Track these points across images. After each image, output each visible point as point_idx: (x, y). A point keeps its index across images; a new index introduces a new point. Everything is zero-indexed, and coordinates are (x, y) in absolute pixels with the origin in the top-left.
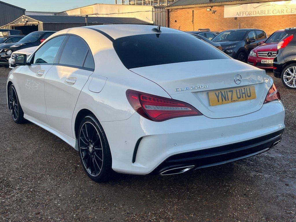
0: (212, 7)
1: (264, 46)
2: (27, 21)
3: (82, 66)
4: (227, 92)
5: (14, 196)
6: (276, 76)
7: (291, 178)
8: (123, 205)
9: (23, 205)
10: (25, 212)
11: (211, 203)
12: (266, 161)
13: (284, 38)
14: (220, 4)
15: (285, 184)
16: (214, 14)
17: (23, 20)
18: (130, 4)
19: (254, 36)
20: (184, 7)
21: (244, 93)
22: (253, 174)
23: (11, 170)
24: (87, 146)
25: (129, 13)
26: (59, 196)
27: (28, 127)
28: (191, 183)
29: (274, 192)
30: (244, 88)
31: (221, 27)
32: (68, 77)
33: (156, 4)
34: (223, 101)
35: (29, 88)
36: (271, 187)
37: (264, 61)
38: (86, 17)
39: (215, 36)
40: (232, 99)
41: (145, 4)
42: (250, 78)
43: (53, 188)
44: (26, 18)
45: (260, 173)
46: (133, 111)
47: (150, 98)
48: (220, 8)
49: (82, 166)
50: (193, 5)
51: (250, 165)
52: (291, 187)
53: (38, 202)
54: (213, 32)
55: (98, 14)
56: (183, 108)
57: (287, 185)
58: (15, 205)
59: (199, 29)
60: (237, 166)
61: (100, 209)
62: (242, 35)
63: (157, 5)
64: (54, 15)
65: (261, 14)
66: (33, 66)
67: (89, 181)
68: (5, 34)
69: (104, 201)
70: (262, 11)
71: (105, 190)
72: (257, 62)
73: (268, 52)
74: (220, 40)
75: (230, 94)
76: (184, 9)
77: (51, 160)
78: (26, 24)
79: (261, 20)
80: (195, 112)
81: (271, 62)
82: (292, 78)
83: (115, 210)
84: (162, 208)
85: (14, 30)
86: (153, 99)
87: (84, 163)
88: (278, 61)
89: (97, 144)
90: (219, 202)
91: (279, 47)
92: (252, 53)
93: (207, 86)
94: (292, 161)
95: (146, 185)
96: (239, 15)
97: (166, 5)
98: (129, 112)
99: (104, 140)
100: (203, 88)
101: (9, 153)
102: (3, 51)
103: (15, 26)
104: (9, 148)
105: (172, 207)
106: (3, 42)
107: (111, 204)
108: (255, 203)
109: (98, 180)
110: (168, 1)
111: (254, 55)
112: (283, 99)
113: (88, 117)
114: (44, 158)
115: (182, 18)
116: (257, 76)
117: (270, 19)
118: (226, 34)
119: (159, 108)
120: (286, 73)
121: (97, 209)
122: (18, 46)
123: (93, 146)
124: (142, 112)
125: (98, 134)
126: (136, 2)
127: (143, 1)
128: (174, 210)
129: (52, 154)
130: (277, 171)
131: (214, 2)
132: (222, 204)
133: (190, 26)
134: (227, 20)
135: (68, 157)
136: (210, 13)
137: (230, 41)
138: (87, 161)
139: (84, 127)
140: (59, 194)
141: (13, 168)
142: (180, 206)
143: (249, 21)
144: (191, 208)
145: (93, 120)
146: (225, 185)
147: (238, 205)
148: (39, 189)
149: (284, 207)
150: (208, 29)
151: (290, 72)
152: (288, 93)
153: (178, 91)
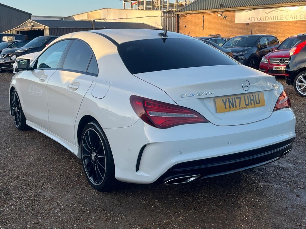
0: (223, 12)
1: (277, 53)
2: (33, 26)
3: (85, 71)
4: (235, 98)
5: (13, 205)
6: (288, 83)
7: (302, 189)
8: (126, 215)
9: (23, 214)
10: (23, 221)
11: (218, 214)
12: (276, 171)
13: (297, 45)
14: (231, 9)
15: (296, 196)
16: (225, 19)
17: (29, 25)
18: (138, 9)
19: (266, 42)
20: (194, 12)
21: (253, 100)
22: (262, 184)
23: (11, 178)
24: (90, 154)
25: (137, 18)
26: (60, 205)
27: (30, 134)
28: (198, 193)
29: (284, 204)
30: (253, 95)
31: (231, 33)
32: (71, 82)
33: (165, 9)
34: (230, 108)
35: (33, 94)
36: (281, 198)
37: (276, 68)
38: (93, 22)
39: (226, 42)
40: (240, 106)
41: (154, 8)
42: (259, 84)
43: (53, 197)
44: (32, 22)
45: (269, 183)
46: (137, 118)
47: (155, 104)
48: (231, 13)
49: (84, 175)
50: (204, 10)
51: (259, 175)
52: (301, 198)
53: (37, 211)
54: (224, 37)
55: (106, 19)
56: (189, 115)
57: (298, 196)
58: (14, 214)
59: (209, 35)
60: (246, 176)
61: (102, 219)
62: (253, 41)
63: (167, 10)
64: (60, 20)
65: (273, 20)
66: (36, 71)
67: (92, 190)
68: (10, 38)
69: (106, 211)
70: (275, 17)
71: (108, 199)
72: (269, 68)
73: (280, 59)
74: (231, 46)
75: (237, 101)
76: (194, 15)
77: (53, 168)
78: (32, 29)
79: (274, 25)
80: (201, 119)
81: (283, 68)
82: (305, 85)
83: (117, 220)
84: (167, 219)
86: (158, 105)
87: (87, 171)
88: (290, 68)
89: (100, 152)
90: (226, 213)
91: (291, 54)
92: (264, 59)
93: (214, 92)
94: (303, 171)
95: (150, 195)
96: (251, 20)
97: (175, 10)
98: (133, 118)
99: (107, 148)
100: (209, 94)
101: (10, 160)
102: (8, 56)
103: (21, 31)
104: (10, 155)
105: (177, 218)
106: (8, 47)
107: (114, 214)
108: (264, 215)
109: (101, 189)
110: (178, 6)
111: (266, 62)
112: (295, 107)
113: (91, 123)
114: (46, 165)
115: (192, 23)
116: (267, 82)
117: (283, 25)
118: (238, 40)
119: (164, 114)
120: (299, 81)
121: (98, 219)
122: (23, 51)
123: (96, 154)
124: (146, 119)
125: (101, 142)
126: (144, 7)
127: (152, 6)
128: (179, 221)
129: (54, 162)
130: (287, 182)
131: (226, 7)
132: (229, 216)
133: (201, 32)
134: (238, 25)
135: (71, 165)
136: (221, 19)
137: (241, 47)
138: (89, 169)
139: (87, 134)
140: (59, 203)
141: (13, 176)
142: (185, 216)
143: (261, 27)
144: (197, 219)
145: (96, 126)
146: (233, 196)
147: (246, 216)
148: (39, 198)
149: (294, 219)
150: (219, 35)
151: (303, 80)
152: (301, 101)
153: (183, 97)
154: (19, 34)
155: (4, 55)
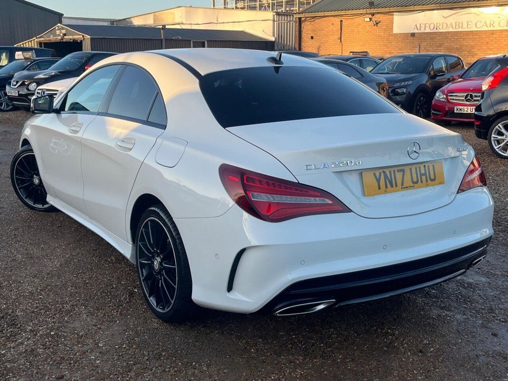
0: (374, 15)
1: (461, 84)
2: (65, 35)
3: (145, 119)
4: (394, 171)
5: (22, 343)
6: (479, 135)
7: (503, 322)
8: (209, 366)
9: (37, 361)
10: (38, 374)
11: (362, 367)
12: (459, 289)
13: (494, 73)
14: (387, 10)
15: (492, 334)
16: (377, 26)
17: (58, 32)
18: (237, 8)
19: (444, 66)
20: (327, 14)
21: (425, 174)
22: (435, 312)
23: (21, 296)
24: (151, 259)
25: (234, 22)
26: (98, 346)
27: (55, 218)
28: (328, 327)
29: (472, 349)
30: (425, 166)
31: (386, 49)
32: (122, 137)
33: (280, 7)
34: (386, 187)
35: (57, 151)
36: (467, 338)
37: (459, 109)
38: (162, 29)
39: (378, 64)
40: (402, 185)
41: (261, 6)
43: (89, 330)
44: (63, 29)
45: (447, 311)
46: (231, 203)
47: (262, 180)
48: (387, 17)
49: (141, 291)
50: (342, 11)
51: (430, 297)
52: (501, 338)
53: (62, 356)
54: (374, 57)
55: (183, 24)
56: (317, 199)
57: (495, 335)
58: (22, 361)
59: (351, 52)
60: (409, 298)
61: (169, 371)
62: (422, 64)
63: (282, 9)
64: (110, 25)
65: (456, 28)
66: (64, 115)
67: (153, 320)
68: (28, 55)
69: (176, 357)
70: (458, 24)
71: (178, 335)
72: (447, 109)
73: (465, 94)
74: (386, 71)
75: (399, 176)
76: (325, 18)
77: (90, 278)
78: (63, 39)
79: (455, 37)
80: (338, 207)
81: (470, 110)
82: (506, 139)
83: (193, 374)
84: (276, 373)
85: (43, 48)
86: (266, 182)
87: (145, 287)
88: (482, 111)
89: (168, 258)
90: (375, 364)
91: (485, 87)
92: (439, 95)
93: (360, 162)
94: (504, 290)
95: (250, 330)
96: (419, 29)
97: (296, 10)
98: (222, 201)
99: (179, 252)
100: (353, 164)
101: (20, 263)
102: (23, 84)
103: (45, 42)
104: (21, 254)
105: (293, 371)
106: (24, 70)
107: (188, 363)
108: (438, 369)
109: (166, 319)
110: (301, 3)
111: (443, 98)
112: (490, 176)
113: (154, 209)
114: (78, 274)
115: (323, 32)
117: (471, 37)
118: (396, 62)
119: (276, 197)
120: (497, 132)
121: (162, 372)
122: (47, 77)
123: (161, 260)
124: (245, 204)
125: (169, 241)
126: (246, 4)
127: (258, 3)
128: (296, 377)
129: (92, 268)
130: (477, 309)
131: (378, 6)
132: (380, 369)
133: (336, 46)
134: (398, 37)
135: (120, 273)
136: (369, 25)
137: (401, 73)
138: (150, 284)
139: (146, 226)
140: (98, 343)
141: (25, 292)
142: (306, 369)
143: (436, 40)
144: (326, 374)
145: (162, 215)
146: (387, 333)
147: (408, 370)
148: (65, 332)
149: (489, 377)
150: (366, 52)
151: (503, 131)
152: (499, 165)
153: (310, 169)
154: (42, 47)
155: (17, 82)
